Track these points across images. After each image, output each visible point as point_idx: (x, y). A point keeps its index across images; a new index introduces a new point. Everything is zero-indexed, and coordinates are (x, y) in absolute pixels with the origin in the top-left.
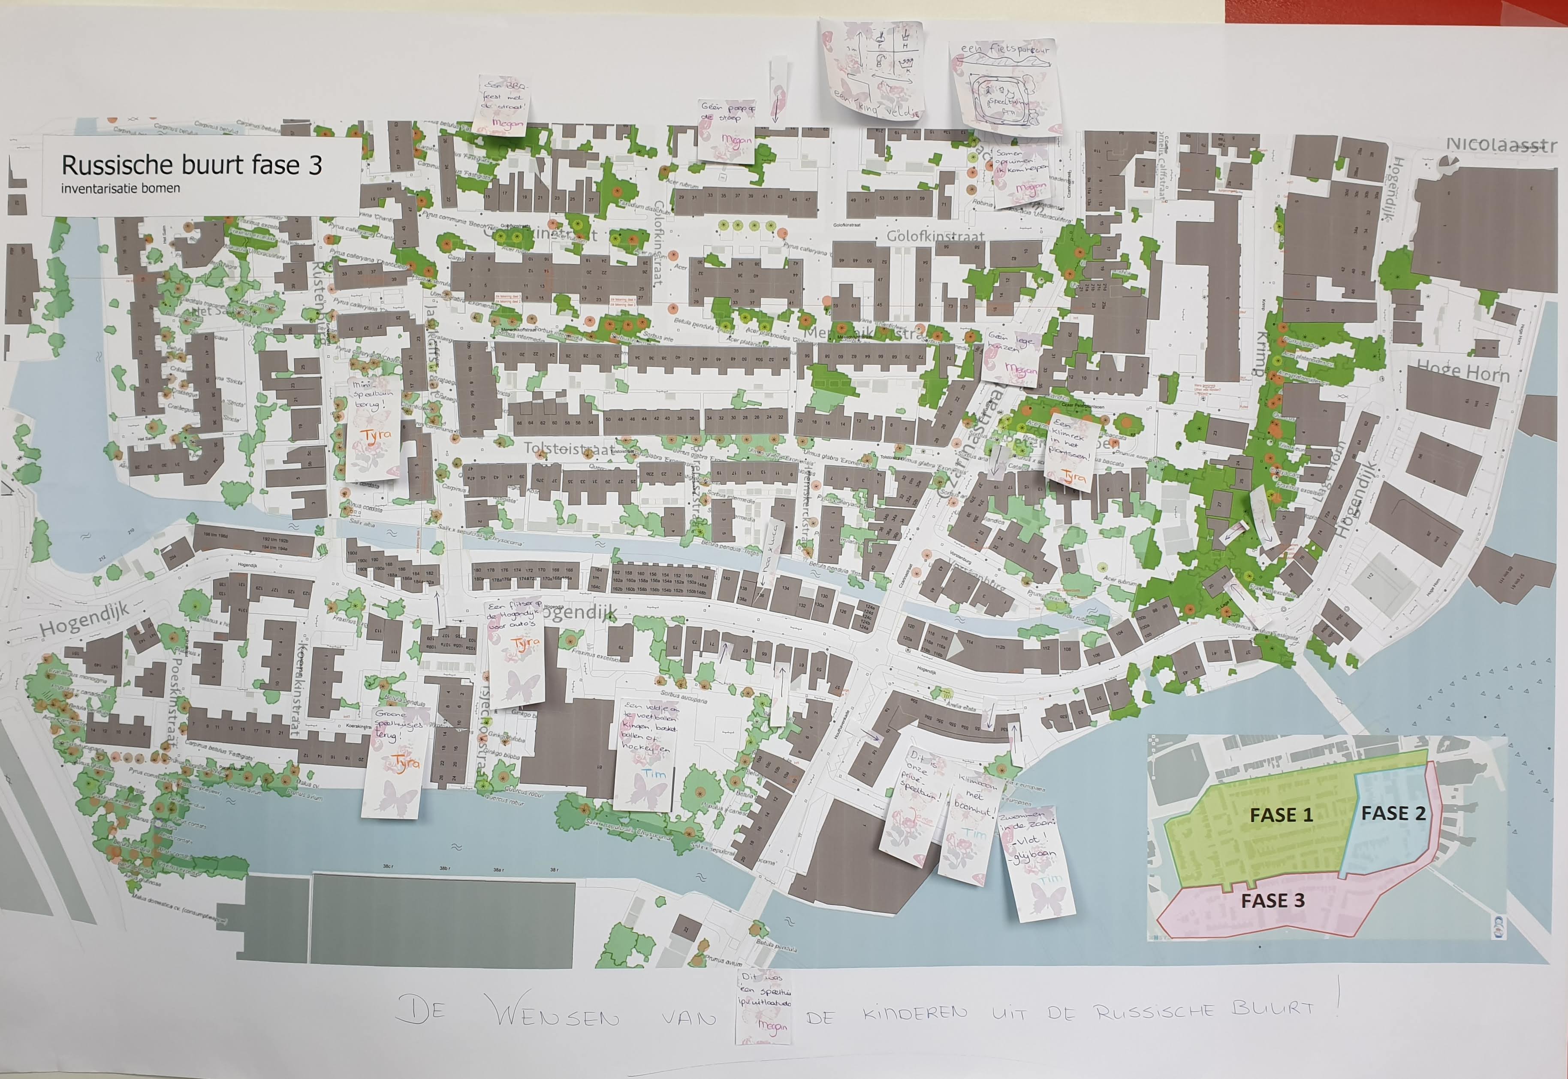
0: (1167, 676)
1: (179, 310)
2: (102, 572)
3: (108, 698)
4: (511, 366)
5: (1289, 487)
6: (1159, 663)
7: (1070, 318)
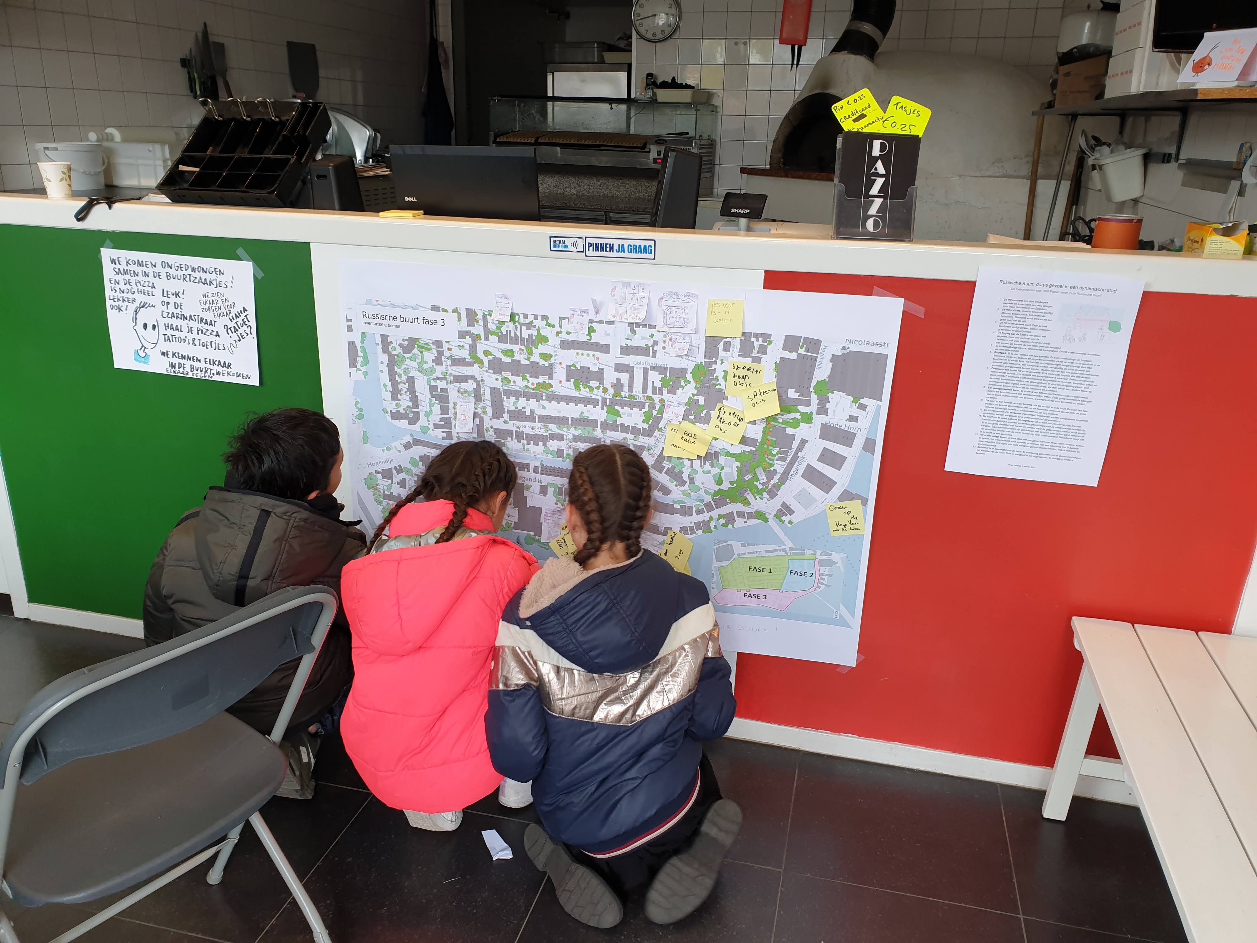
0: (722, 521)
1: (403, 367)
2: (385, 448)
3: (389, 487)
4: (508, 397)
5: (771, 462)
6: (720, 517)
7: (696, 397)
